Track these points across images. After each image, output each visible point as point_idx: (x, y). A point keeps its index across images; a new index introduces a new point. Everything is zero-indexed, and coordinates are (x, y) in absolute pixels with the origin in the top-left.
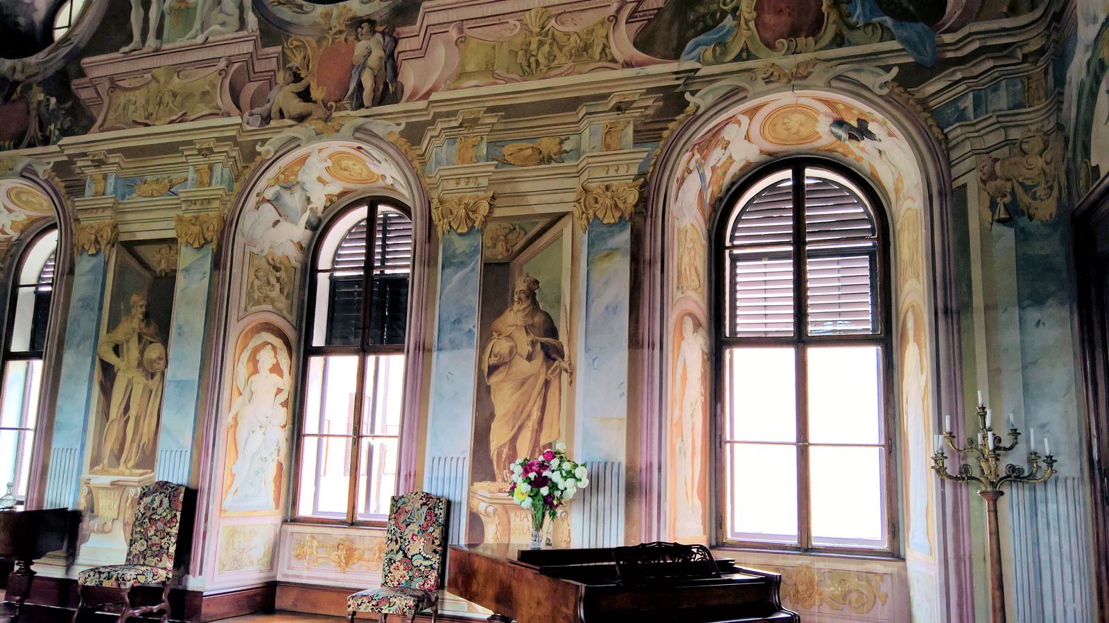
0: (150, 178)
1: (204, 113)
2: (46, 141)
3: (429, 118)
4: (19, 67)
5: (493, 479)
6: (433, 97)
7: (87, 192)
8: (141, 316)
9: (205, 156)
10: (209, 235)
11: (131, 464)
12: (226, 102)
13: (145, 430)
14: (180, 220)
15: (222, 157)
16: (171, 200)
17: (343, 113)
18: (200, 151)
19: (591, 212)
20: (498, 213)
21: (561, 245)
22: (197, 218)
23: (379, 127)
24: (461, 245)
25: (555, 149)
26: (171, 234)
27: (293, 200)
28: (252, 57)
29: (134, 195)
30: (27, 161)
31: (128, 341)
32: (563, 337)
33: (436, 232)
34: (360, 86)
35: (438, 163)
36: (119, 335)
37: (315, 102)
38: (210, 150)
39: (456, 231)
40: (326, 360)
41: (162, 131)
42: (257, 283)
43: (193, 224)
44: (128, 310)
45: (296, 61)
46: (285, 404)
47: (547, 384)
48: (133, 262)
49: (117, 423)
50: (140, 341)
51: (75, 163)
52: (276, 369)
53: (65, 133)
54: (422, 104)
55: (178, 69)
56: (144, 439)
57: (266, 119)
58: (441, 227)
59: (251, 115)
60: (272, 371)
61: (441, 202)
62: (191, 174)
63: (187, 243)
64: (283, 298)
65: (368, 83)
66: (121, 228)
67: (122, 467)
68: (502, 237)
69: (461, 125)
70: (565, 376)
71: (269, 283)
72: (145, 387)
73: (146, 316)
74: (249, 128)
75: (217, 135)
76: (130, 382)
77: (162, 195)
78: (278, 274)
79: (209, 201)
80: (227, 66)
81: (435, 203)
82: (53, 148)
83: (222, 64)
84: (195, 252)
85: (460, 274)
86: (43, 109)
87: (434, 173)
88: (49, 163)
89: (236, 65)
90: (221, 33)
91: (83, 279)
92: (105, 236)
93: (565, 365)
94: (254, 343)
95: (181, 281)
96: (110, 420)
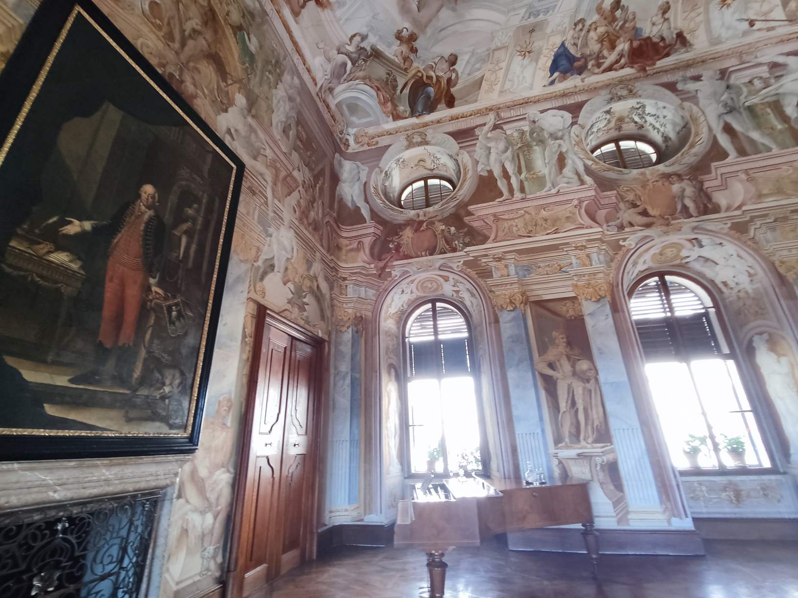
0: (542, 265)
1: (571, 228)
2: (454, 250)
4: (421, 214)
6: (744, 208)
7: (495, 276)
8: (564, 344)
9: (582, 250)
10: (602, 293)
12: (587, 221)
13: (595, 416)
14: (575, 286)
15: (595, 250)
16: (564, 276)
18: (576, 247)
22: (589, 284)
23: (712, 226)
26: (573, 295)
28: (596, 198)
29: (532, 275)
30: (442, 261)
31: (558, 361)
35: (768, 242)
36: (550, 357)
37: (654, 217)
38: (584, 247)
41: (545, 239)
43: (587, 288)
44: (553, 341)
49: (567, 413)
50: (569, 360)
51: (480, 260)
53: (467, 245)
54: (739, 212)
55: (544, 207)
56: (596, 422)
57: (621, 228)
58: (789, 276)
61: (782, 263)
62: (574, 260)
63: (586, 299)
65: (690, 204)
66: (529, 294)
69: (776, 221)
72: (584, 388)
73: (569, 344)
74: (609, 233)
75: (586, 238)
76: (569, 386)
77: (556, 273)
79: (595, 274)
80: (580, 204)
82: (460, 253)
83: (576, 202)
84: (595, 303)
86: (446, 234)
87: (768, 247)
88: (460, 262)
89: (586, 202)
90: (568, 187)
91: (508, 325)
92: (518, 299)
95: (589, 322)
96: (561, 412)
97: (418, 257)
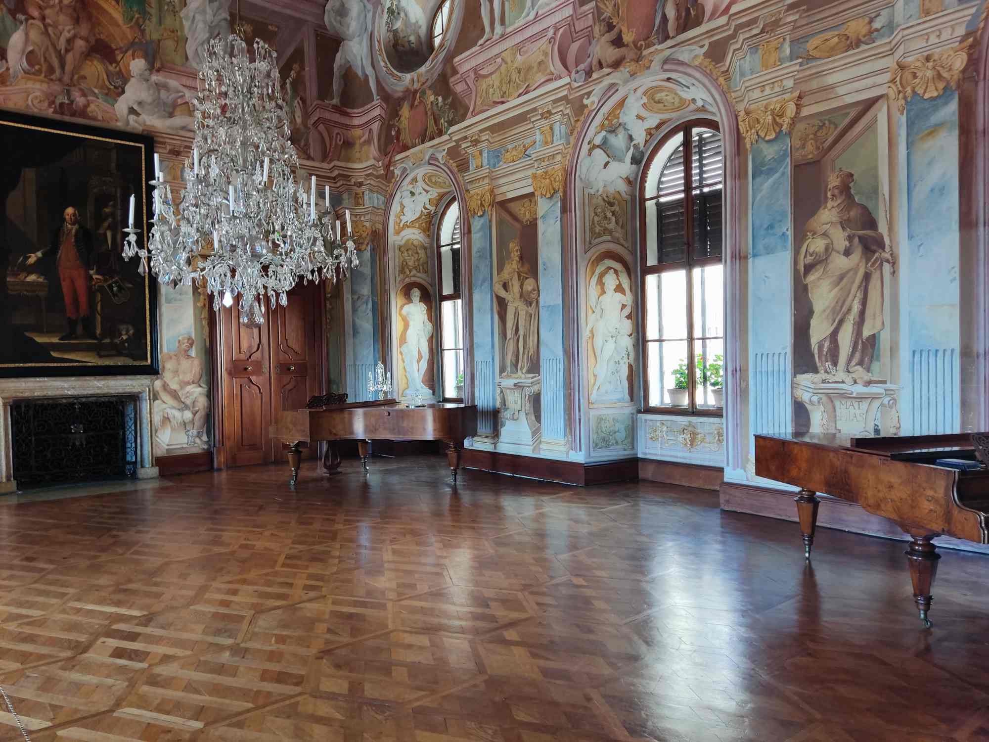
0: (510, 147)
1: (542, 80)
2: (440, 133)
3: (730, 32)
4: (415, 79)
5: (815, 370)
6: (733, 10)
7: (471, 168)
8: (517, 259)
9: (546, 118)
10: (556, 185)
11: (524, 370)
12: (555, 66)
13: (531, 345)
14: (534, 176)
15: (558, 117)
16: (527, 162)
17: (652, 49)
18: (542, 115)
19: (909, 90)
20: (805, 112)
21: (875, 132)
22: (546, 173)
23: (684, 55)
24: (770, 152)
25: (864, 31)
26: (530, 190)
27: (618, 141)
28: (572, 19)
29: (501, 163)
30: (431, 151)
31: (511, 279)
32: (883, 228)
33: (745, 145)
34: (665, 19)
35: (742, 75)
36: (505, 275)
37: (627, 46)
38: (550, 113)
39: (763, 139)
40: (659, 277)
41: (515, 105)
42: (596, 219)
43: (544, 178)
44: (509, 255)
45: (608, 11)
46: (629, 317)
47: (867, 277)
48: (508, 218)
49: (511, 341)
50: (519, 280)
51: (461, 145)
52: (619, 289)
53: (451, 123)
54: (723, 20)
55: (518, 48)
56: (531, 352)
57: (589, 73)
58: (749, 137)
59: (577, 72)
60: (616, 290)
61: (748, 113)
62: (538, 137)
63: (542, 196)
64: (619, 230)
65: (671, 13)
66: (497, 191)
67: (519, 373)
68: (812, 136)
69: (762, 32)
70: (887, 267)
71: (606, 217)
72: (527, 312)
73: (521, 258)
74: (576, 85)
75: (553, 98)
76: (516, 309)
77: (520, 158)
78: (613, 209)
79: (553, 156)
80: (555, 34)
81: (742, 113)
82: (445, 137)
83: (551, 33)
84: (548, 201)
85: (771, 181)
86: (435, 108)
87: (739, 84)
88: (444, 150)
89: (561, 30)
91: (478, 235)
92: (487, 200)
93: (887, 256)
94: (600, 269)
95: (541, 227)
96: (508, 339)
97: (413, 147)
